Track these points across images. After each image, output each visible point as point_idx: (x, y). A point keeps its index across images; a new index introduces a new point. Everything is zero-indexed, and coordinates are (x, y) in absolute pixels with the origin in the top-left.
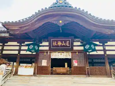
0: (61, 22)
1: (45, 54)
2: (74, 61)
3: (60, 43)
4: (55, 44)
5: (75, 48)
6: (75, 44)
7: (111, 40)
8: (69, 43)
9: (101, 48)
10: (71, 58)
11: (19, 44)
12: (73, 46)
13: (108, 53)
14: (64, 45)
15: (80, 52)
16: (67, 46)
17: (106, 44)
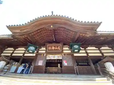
0: (52, 26)
1: (42, 56)
2: (64, 61)
3: (53, 48)
4: (50, 48)
5: (65, 51)
6: (64, 49)
7: (90, 46)
8: (60, 48)
10: (61, 59)
11: (25, 49)
13: (90, 55)
14: (57, 49)
16: (58, 50)
17: (87, 49)
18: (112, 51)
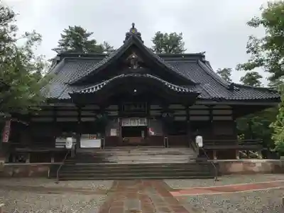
0: (135, 91)
2: (150, 128)
6: (152, 107)
8: (145, 107)
9: (184, 112)
10: (146, 125)
12: (149, 109)
13: (192, 118)
15: (157, 117)
16: (141, 111)
17: (190, 107)
18: (230, 112)
